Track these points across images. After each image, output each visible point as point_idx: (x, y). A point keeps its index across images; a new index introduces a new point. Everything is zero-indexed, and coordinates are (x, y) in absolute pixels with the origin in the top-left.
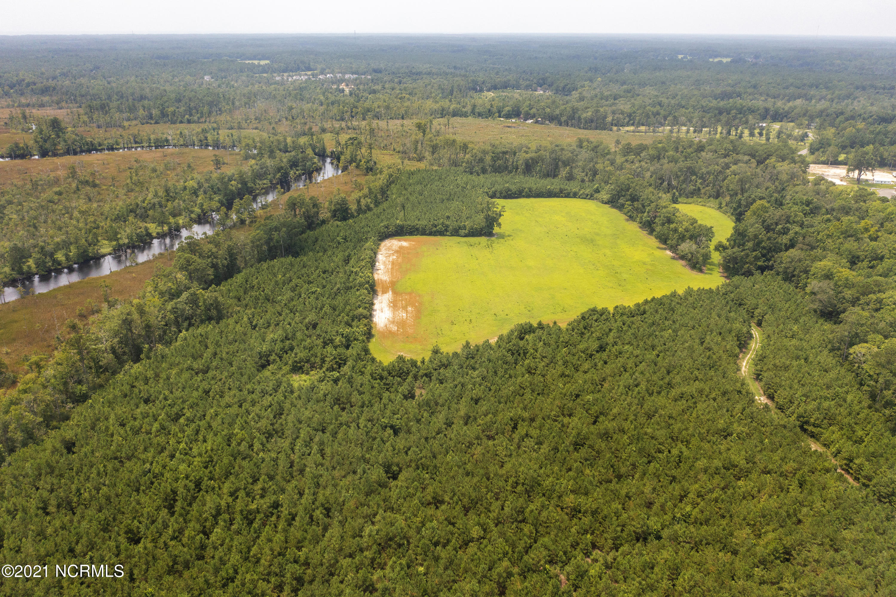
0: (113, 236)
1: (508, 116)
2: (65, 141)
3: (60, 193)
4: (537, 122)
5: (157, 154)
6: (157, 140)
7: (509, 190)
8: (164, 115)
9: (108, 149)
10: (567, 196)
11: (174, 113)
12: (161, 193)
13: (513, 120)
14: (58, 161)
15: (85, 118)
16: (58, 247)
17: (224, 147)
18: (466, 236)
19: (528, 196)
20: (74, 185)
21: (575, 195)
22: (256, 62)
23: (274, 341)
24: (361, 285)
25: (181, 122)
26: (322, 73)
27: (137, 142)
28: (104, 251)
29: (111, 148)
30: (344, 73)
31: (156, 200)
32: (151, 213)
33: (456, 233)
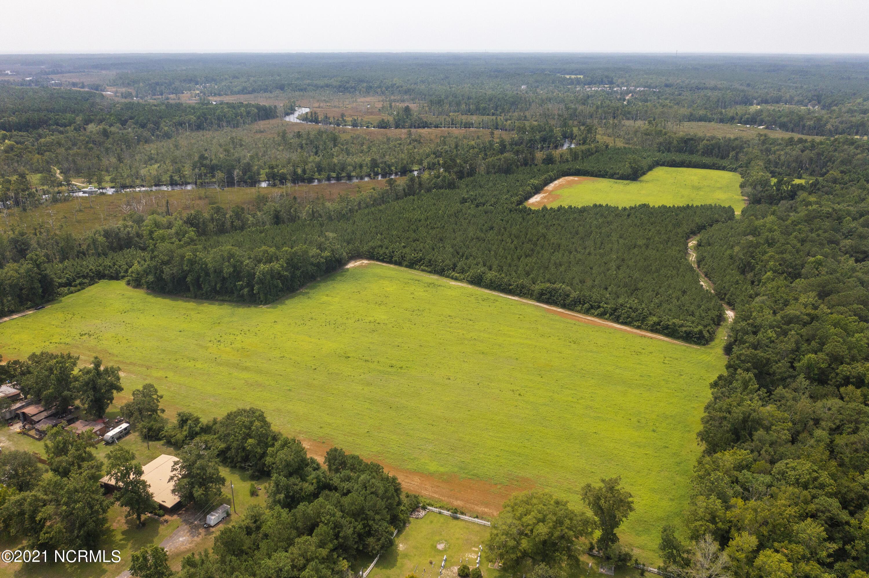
0: (420, 163)
1: (746, 123)
2: (410, 120)
3: (400, 144)
4: (767, 128)
5: (463, 131)
6: (466, 123)
7: (674, 161)
8: (478, 109)
9: (435, 127)
10: (718, 168)
11: (484, 109)
12: (453, 146)
13: (748, 126)
14: (403, 130)
15: (427, 109)
16: (393, 164)
17: (506, 130)
18: (618, 179)
19: (688, 166)
20: (408, 141)
21: (724, 168)
22: (568, 77)
23: (472, 195)
24: (529, 185)
25: (488, 115)
26: (618, 86)
27: (453, 124)
28: (415, 169)
29: (437, 127)
30: (636, 87)
31: (449, 149)
32: (444, 154)
33: (612, 176)
